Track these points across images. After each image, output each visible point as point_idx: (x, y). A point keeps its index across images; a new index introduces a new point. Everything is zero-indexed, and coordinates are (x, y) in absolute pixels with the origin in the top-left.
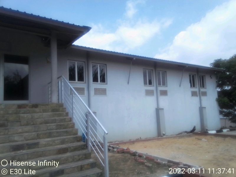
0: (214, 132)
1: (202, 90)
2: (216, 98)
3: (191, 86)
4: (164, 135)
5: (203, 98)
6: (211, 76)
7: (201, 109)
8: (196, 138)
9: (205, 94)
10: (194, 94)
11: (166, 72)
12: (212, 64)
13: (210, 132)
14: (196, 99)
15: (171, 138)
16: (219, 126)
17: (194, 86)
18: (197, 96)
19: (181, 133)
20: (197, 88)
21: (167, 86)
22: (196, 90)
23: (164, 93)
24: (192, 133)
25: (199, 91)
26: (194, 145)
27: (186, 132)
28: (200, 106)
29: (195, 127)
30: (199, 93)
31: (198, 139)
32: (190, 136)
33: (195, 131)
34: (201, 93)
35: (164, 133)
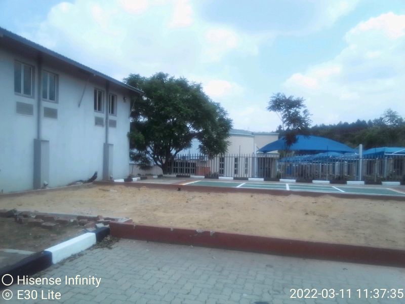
0: (122, 181)
1: (111, 117)
2: (128, 133)
3: (95, 108)
4: (45, 185)
5: (111, 130)
6: (124, 98)
7: (107, 147)
8: (100, 189)
9: (113, 124)
10: (98, 122)
11: (57, 75)
12: (125, 79)
13: (115, 181)
14: (101, 130)
15: (60, 190)
16: (127, 173)
17: (99, 109)
18: (103, 126)
19: (74, 183)
20: (103, 113)
21: (57, 102)
22: (102, 115)
23: (52, 114)
24: (92, 182)
25: (107, 118)
26: (102, 197)
27: (81, 181)
28: (105, 142)
29: (96, 174)
30: (107, 122)
31: (104, 190)
32: (89, 187)
33: (97, 180)
34: (108, 121)
35: (46, 183)
